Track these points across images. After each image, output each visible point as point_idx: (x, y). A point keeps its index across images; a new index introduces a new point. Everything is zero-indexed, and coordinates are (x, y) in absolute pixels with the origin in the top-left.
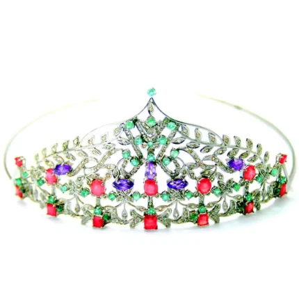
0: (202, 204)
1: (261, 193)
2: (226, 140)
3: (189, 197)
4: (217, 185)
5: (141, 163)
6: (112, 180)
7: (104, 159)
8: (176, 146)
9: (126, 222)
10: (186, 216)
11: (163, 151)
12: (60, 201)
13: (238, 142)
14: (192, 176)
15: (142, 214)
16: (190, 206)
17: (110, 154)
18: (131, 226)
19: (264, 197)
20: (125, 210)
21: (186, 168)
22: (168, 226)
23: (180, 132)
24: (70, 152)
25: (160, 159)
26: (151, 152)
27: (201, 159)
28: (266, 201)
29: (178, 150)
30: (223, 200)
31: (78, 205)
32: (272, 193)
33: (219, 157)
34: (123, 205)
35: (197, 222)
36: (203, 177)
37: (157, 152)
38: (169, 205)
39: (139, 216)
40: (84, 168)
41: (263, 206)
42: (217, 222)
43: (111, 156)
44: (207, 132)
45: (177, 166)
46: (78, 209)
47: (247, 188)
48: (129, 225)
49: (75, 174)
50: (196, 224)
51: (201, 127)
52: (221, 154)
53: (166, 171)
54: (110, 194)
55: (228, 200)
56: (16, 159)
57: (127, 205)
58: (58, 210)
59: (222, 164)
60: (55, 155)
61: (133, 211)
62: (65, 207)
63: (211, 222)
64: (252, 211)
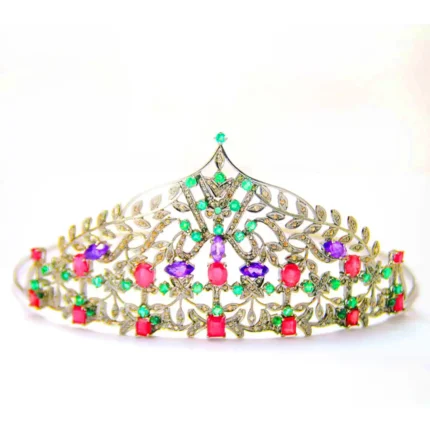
0: (287, 305)
1: (369, 302)
2: (320, 213)
3: (269, 291)
4: (307, 278)
5: (204, 239)
6: (165, 263)
7: (155, 233)
8: (253, 216)
9: (181, 328)
10: (265, 321)
11: (236, 221)
12: (92, 301)
13: (337, 218)
14: (274, 261)
15: (204, 316)
16: (271, 306)
17: (163, 225)
18: (189, 334)
19: (373, 308)
20: (181, 309)
21: (267, 248)
22: (240, 335)
23: (258, 196)
24: (108, 227)
25: (230, 233)
26: (219, 222)
27: (287, 237)
28: (376, 315)
29: (256, 221)
30: (316, 302)
31: (116, 305)
32: (383, 305)
33: (311, 236)
34: (178, 302)
35: (280, 332)
36: (289, 263)
37: (227, 222)
38: (242, 304)
39: (200, 319)
40: (127, 248)
41: (372, 321)
42: (308, 334)
43: (165, 230)
44: (295, 199)
45: (254, 244)
46: (116, 312)
47: (349, 288)
48: (185, 332)
49: (114, 258)
50: (279, 335)
51: (287, 191)
52: (314, 232)
53: (238, 251)
54: (161, 285)
55: (324, 303)
56: (33, 250)
57: (184, 301)
58: (89, 314)
59: (314, 247)
60: (88, 234)
61: (193, 310)
62: (98, 311)
63: (300, 332)
64: (357, 324)
